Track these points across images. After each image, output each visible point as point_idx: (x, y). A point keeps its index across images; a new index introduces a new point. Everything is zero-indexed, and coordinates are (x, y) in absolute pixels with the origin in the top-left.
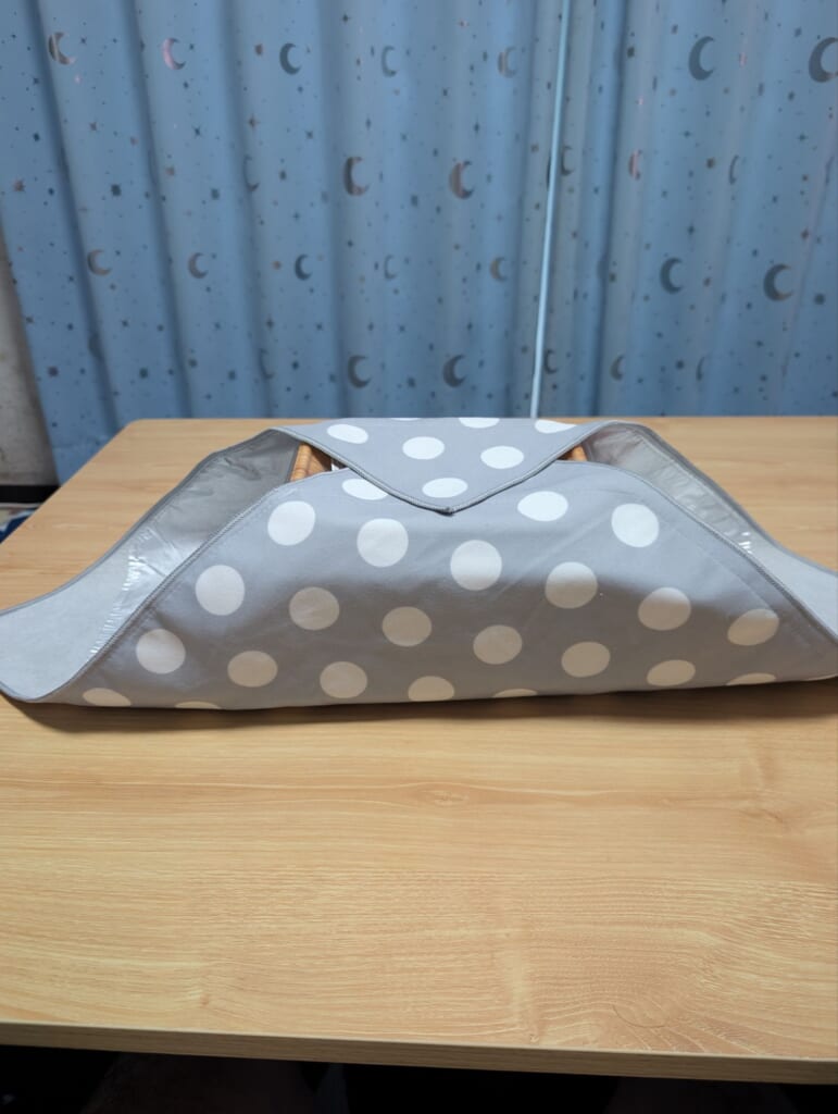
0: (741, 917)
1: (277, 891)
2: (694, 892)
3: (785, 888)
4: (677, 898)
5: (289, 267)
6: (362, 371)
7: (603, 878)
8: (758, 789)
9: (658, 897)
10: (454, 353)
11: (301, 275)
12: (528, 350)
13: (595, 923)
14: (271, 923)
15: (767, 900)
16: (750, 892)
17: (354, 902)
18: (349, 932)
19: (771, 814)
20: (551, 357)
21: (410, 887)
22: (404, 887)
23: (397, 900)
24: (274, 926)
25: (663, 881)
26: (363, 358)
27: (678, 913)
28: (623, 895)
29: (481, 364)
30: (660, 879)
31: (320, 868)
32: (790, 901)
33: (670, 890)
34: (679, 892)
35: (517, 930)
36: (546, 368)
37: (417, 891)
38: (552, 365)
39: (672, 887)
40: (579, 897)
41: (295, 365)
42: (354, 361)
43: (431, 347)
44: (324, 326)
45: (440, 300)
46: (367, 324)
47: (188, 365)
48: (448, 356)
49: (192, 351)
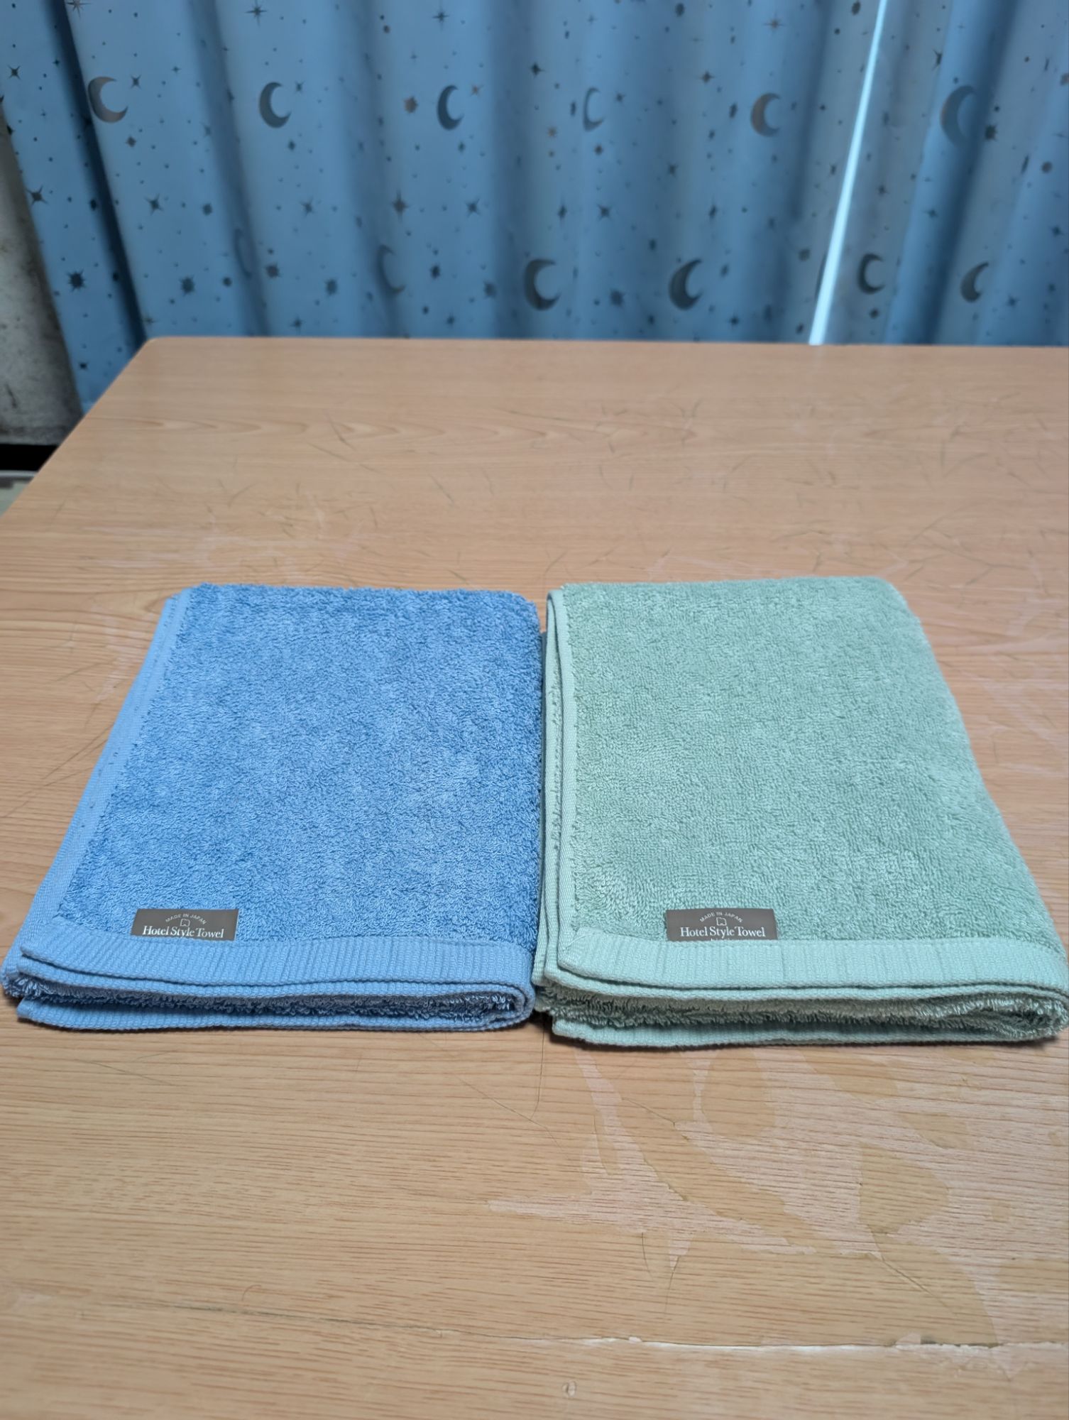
5: (428, 109)
6: (547, 284)
10: (687, 258)
11: (447, 121)
26: (551, 263)
29: (725, 271)
41: (435, 272)
42: (535, 266)
43: (653, 245)
44: (480, 206)
45: (672, 169)
46: (558, 208)
47: (264, 274)
48: (679, 260)
49: (271, 252)
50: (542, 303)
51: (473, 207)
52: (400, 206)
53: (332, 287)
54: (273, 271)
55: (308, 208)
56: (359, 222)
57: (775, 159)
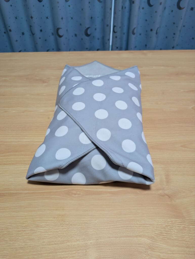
0: (156, 232)
1: (25, 231)
2: (144, 224)
3: (170, 222)
4: (139, 227)
6: (61, 33)
7: (119, 221)
8: (164, 186)
9: (134, 227)
10: (87, 26)
12: (109, 26)
13: (116, 237)
14: (22, 243)
15: (164, 226)
16: (160, 223)
17: (47, 234)
18: (45, 245)
19: (167, 195)
20: (115, 28)
21: (64, 227)
22: (62, 227)
23: (60, 232)
24: (23, 244)
25: (136, 221)
26: (61, 28)
27: (139, 232)
28: (124, 227)
29: (96, 29)
30: (135, 220)
31: (38, 222)
32: (170, 226)
33: (137, 224)
34: (140, 224)
35: (94, 241)
36: (114, 32)
37: (66, 228)
38: (115, 31)
39: (138, 223)
40: (112, 228)
41: (41, 31)
42: (58, 29)
43: (81, 24)
44: (49, 17)
45: (82, 9)
46: (61, 18)
47: (9, 31)
48: (86, 27)
49: (9, 27)
50: (60, 36)
51: (47, 18)
52: (32, 17)
53: (23, 34)
54: (10, 30)
55: (16, 18)
56: (27, 21)
57: (102, 7)
